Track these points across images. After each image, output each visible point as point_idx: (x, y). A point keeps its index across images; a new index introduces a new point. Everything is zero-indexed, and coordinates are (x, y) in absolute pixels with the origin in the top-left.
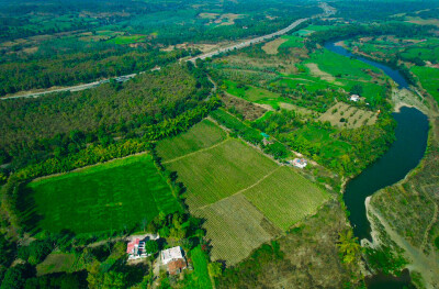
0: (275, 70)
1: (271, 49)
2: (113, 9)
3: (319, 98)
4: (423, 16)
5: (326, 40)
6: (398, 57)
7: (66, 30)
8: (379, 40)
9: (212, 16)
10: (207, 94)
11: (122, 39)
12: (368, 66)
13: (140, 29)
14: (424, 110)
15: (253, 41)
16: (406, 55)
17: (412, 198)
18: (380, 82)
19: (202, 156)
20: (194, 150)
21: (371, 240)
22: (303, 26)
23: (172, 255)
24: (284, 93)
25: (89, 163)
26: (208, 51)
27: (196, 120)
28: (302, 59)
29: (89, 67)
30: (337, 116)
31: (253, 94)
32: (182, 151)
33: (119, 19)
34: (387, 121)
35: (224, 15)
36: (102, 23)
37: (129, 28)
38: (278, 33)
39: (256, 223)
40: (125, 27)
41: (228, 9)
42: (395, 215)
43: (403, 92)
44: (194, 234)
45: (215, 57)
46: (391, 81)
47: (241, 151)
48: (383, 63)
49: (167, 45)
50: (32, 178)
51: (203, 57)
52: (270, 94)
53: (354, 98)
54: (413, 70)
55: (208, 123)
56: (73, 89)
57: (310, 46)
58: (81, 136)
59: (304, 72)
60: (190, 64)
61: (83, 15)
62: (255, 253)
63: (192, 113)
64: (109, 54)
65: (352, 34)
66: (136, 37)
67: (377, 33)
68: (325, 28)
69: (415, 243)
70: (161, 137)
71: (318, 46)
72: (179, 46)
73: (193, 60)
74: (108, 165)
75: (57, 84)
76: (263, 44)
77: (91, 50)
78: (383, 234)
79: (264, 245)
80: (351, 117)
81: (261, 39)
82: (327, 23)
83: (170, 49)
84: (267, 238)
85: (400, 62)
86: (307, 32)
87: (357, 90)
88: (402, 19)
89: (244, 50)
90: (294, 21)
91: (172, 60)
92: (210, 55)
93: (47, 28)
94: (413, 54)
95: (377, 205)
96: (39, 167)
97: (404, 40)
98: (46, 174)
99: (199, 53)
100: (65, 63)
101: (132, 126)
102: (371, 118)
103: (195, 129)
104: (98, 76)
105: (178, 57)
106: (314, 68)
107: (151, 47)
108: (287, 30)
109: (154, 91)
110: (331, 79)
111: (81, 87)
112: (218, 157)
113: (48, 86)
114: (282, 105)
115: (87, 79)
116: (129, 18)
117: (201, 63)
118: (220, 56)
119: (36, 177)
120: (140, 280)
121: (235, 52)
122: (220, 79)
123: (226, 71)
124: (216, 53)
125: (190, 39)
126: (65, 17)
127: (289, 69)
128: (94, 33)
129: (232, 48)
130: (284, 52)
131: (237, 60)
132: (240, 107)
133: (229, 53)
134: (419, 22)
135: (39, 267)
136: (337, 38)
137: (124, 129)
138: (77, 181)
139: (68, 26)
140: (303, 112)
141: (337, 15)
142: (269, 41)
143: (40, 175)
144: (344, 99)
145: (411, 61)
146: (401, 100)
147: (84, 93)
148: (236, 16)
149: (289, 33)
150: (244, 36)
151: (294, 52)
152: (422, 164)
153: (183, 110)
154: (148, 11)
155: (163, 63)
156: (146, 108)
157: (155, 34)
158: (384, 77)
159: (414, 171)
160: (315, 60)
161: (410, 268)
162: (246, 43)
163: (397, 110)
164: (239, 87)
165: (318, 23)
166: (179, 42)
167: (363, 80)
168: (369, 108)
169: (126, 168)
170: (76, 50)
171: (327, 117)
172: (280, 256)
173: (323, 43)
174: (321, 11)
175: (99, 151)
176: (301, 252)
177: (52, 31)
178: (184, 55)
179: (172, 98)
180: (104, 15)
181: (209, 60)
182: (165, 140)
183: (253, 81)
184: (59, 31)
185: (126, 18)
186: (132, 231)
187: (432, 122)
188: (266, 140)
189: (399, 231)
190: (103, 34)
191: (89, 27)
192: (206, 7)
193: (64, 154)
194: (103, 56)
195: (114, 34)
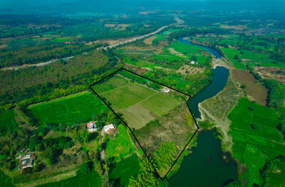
0: (151, 52)
1: (148, 42)
2: (50, 23)
3: (175, 63)
4: (229, 24)
5: (178, 37)
6: (216, 44)
7: (22, 35)
8: (207, 36)
9: (112, 26)
10: (116, 64)
11: (59, 39)
12: (200, 48)
13: (70, 33)
14: (227, 67)
15: (138, 38)
16: (220, 43)
17: (220, 102)
18: (206, 55)
19: (117, 91)
20: (112, 88)
21: (201, 118)
22: (166, 30)
23: (108, 128)
24: (156, 62)
25: (58, 97)
26: (113, 44)
27: (111, 75)
28: (165, 46)
29: (45, 53)
30: (185, 71)
31: (140, 63)
32: (106, 90)
33: (55, 29)
34: (209, 71)
35: (119, 25)
36: (45, 31)
37: (62, 33)
38: (152, 34)
39: (147, 114)
40: (59, 32)
41: (121, 21)
42: (211, 109)
43: (218, 60)
44: (119, 119)
45: (117, 46)
46: (212, 55)
47: (136, 87)
48: (209, 47)
49: (88, 42)
50: (28, 105)
51: (110, 47)
52: (150, 63)
53: (193, 62)
54: (223, 49)
55: (119, 77)
56: (38, 65)
57: (170, 39)
58: (50, 85)
59: (167, 52)
60: (103, 50)
61: (30, 26)
62: (148, 125)
63: (110, 72)
64: (54, 47)
65: (192, 34)
66: (68, 38)
67: (206, 32)
68: (178, 30)
69: (219, 118)
70: (95, 84)
71: (174, 39)
72: (95, 42)
73: (105, 49)
74: (68, 97)
75: (27, 63)
76: (143, 39)
77: (43, 45)
78: (206, 116)
79: (152, 121)
80: (193, 71)
81: (143, 37)
82: (179, 28)
83: (91, 43)
84: (153, 119)
85: (217, 46)
86: (168, 33)
87: (194, 59)
88: (218, 26)
89: (133, 43)
90: (160, 27)
91: (93, 49)
92: (114, 46)
93: (9, 34)
94: (223, 42)
95: (203, 106)
96: (31, 100)
97: (219, 36)
98: (36, 103)
99: (108, 45)
100: (29, 52)
101: (78, 79)
102: (202, 71)
103: (112, 80)
104: (51, 58)
105: (96, 48)
106: (172, 51)
107: (78, 42)
108: (157, 32)
109: (86, 63)
110: (181, 55)
111: (42, 64)
112: (126, 91)
113: (22, 64)
114: (156, 67)
115: (45, 60)
116: (61, 28)
117: (110, 50)
118: (120, 46)
119: (30, 104)
120: (95, 138)
121: (128, 44)
122: (122, 57)
123: (125, 53)
124: (118, 44)
125: (100, 38)
126: (18, 28)
127: (159, 52)
128: (41, 36)
129: (126, 42)
130: (156, 43)
131: (130, 48)
132: (134, 69)
133: (125, 45)
134: (226, 27)
135: (44, 138)
136: (184, 36)
137: (73, 81)
138: (53, 104)
139: (23, 32)
140: (167, 70)
141: (184, 24)
142: (147, 38)
143: (32, 103)
144: (187, 63)
145: (221, 45)
146: (217, 63)
147: (46, 66)
148: (127, 26)
149: (158, 33)
150: (133, 36)
151: (161, 43)
152: (225, 89)
153: (104, 71)
154: (72, 24)
155: (88, 50)
156: (85, 71)
157: (79, 36)
158: (208, 53)
159: (221, 92)
160: (172, 47)
161: (217, 126)
162: (135, 39)
163: (214, 68)
164: (133, 60)
165: (175, 28)
166: (95, 40)
167: (198, 55)
168: (201, 67)
169: (78, 98)
170: (32, 46)
171: (180, 71)
172: (160, 125)
173: (177, 38)
174: (176, 22)
175: (62, 91)
176: (169, 123)
177: (13, 36)
178: (99, 46)
179: (97, 67)
180: (44, 26)
181: (113, 48)
183: (140, 57)
184: (18, 35)
185: (59, 28)
186: (88, 121)
187: (230, 72)
188: (149, 82)
189: (213, 114)
190: (47, 37)
191: (36, 33)
192: (108, 21)
193: (44, 93)
194: (51, 48)
195: (54, 36)
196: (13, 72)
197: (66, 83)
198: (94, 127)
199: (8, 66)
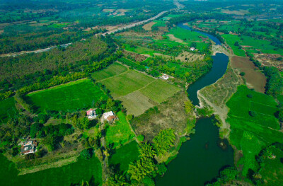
0: (150, 38)
1: (147, 27)
2: (47, 7)
3: (175, 50)
4: (230, 9)
5: (178, 22)
6: (216, 30)
7: (19, 20)
8: (207, 21)
9: (111, 11)
10: (115, 51)
11: (57, 25)
12: (200, 35)
13: (67, 19)
14: (227, 54)
15: (137, 24)
16: (219, 29)
17: (219, 89)
18: (206, 42)
19: (116, 78)
20: (112, 76)
21: (199, 105)
22: (165, 15)
23: (108, 115)
24: (156, 48)
25: (57, 84)
26: (111, 30)
27: (110, 63)
28: (165, 33)
29: (42, 40)
30: (184, 57)
31: (139, 50)
32: (105, 77)
33: (52, 14)
34: (209, 58)
35: (118, 10)
36: (42, 16)
37: (60, 19)
38: (151, 19)
39: (146, 101)
40: (57, 18)
41: (120, 6)
42: (210, 96)
43: (218, 46)
44: (118, 107)
45: (116, 33)
46: (212, 42)
47: (136, 74)
48: (209, 33)
49: (86, 27)
50: (28, 92)
51: (109, 33)
52: (149, 50)
53: (192, 49)
54: (223, 36)
55: (118, 64)
56: (36, 52)
57: (170, 25)
58: (49, 72)
59: (166, 38)
60: (102, 36)
61: (26, 11)
62: (147, 112)
63: (108, 59)
64: (52, 33)
65: (192, 19)
66: (66, 24)
67: (206, 18)
68: (178, 16)
69: (218, 105)
70: (93, 71)
71: (174, 25)
72: (93, 28)
73: (104, 35)
74: (68, 84)
75: (24, 49)
76: (143, 25)
77: (41, 31)
78: (205, 103)
79: (151, 109)
80: (191, 57)
81: (142, 22)
82: (179, 13)
83: (89, 29)
84: (152, 106)
85: (217, 33)
86: (168, 18)
87: (194, 45)
88: (219, 11)
89: (132, 28)
90: (160, 12)
91: (91, 35)
92: (113, 32)
93: (5, 19)
94: (223, 28)
95: (202, 93)
96: (30, 87)
97: (220, 22)
98: (35, 90)
99: (106, 31)
100: (27, 38)
101: (76, 66)
102: (201, 58)
103: (111, 68)
104: (49, 45)
105: (94, 34)
106: (172, 37)
107: (76, 28)
109: (85, 50)
110: (180, 41)
111: (40, 51)
112: (125, 78)
113: (19, 51)
114: (155, 54)
115: (43, 46)
116: (58, 13)
117: (108, 37)
118: (119, 32)
119: (30, 91)
120: (95, 125)
121: (127, 30)
122: (120, 44)
123: (123, 40)
124: (116, 30)
125: (99, 24)
126: (14, 13)
127: (158, 38)
128: (38, 22)
129: (125, 28)
130: (155, 29)
131: (129, 34)
132: (133, 56)
133: (123, 31)
134: (228, 12)
135: (45, 125)
136: (185, 21)
137: (72, 68)
138: (52, 92)
139: (19, 18)
140: (167, 57)
141: (184, 9)
142: (146, 23)
143: (32, 91)
144: (187, 50)
145: (222, 31)
146: (216, 50)
147: (44, 53)
148: (126, 11)
149: (157, 19)
150: (132, 21)
151: (160, 29)
152: (224, 76)
153: (102, 58)
154: (70, 9)
155: (86, 37)
156: (84, 57)
157: (78, 22)
158: (209, 39)
159: (220, 79)
160: (172, 33)
161: (215, 113)
162: (134, 25)
163: (214, 54)
164: (132, 47)
165: (174, 13)
166: (93, 26)
167: (198, 41)
168: (200, 53)
169: (77, 85)
170: (29, 32)
171: (179, 58)
172: (158, 112)
173: (177, 24)
174: (176, 7)
175: (62, 78)
176: (168, 110)
177: (9, 21)
178: (98, 32)
179: (95, 53)
180: (41, 11)
181: (112, 34)
182: (95, 72)
183: (139, 44)
184: (14, 21)
185: (57, 13)
186: (87, 108)
187: (230, 58)
188: (148, 69)
189: (212, 102)
190: (44, 22)
191: (33, 18)
192: (106, 6)
193: (43, 80)
194: (49, 34)
195: (51, 22)
196: (11, 59)
197: (64, 70)
198: (93, 115)
199: (6, 52)
